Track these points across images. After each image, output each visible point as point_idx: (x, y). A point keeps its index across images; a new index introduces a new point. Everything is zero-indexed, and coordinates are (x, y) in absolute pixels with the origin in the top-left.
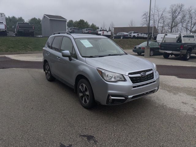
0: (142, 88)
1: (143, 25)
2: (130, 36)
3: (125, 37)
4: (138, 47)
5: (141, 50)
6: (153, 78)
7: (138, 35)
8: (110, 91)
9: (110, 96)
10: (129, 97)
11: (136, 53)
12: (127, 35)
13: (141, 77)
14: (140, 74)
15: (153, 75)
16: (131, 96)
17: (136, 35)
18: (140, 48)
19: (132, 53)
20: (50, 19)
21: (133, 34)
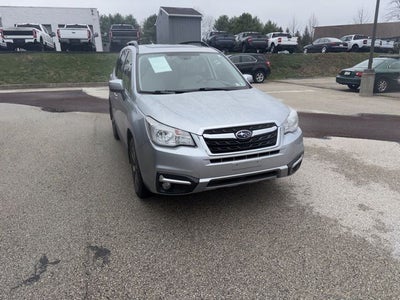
0: (237, 164)
1: (391, 18)
2: (346, 45)
3: (331, 48)
4: (348, 71)
5: (356, 78)
6: (275, 144)
7: (365, 42)
8: (160, 167)
9: (161, 176)
10: (201, 181)
11: (346, 87)
12: (338, 44)
13: (238, 139)
14: (235, 133)
15: (276, 137)
16: (208, 180)
17: (360, 42)
18: (353, 74)
19: (333, 86)
20: (170, 17)
21: (353, 42)
